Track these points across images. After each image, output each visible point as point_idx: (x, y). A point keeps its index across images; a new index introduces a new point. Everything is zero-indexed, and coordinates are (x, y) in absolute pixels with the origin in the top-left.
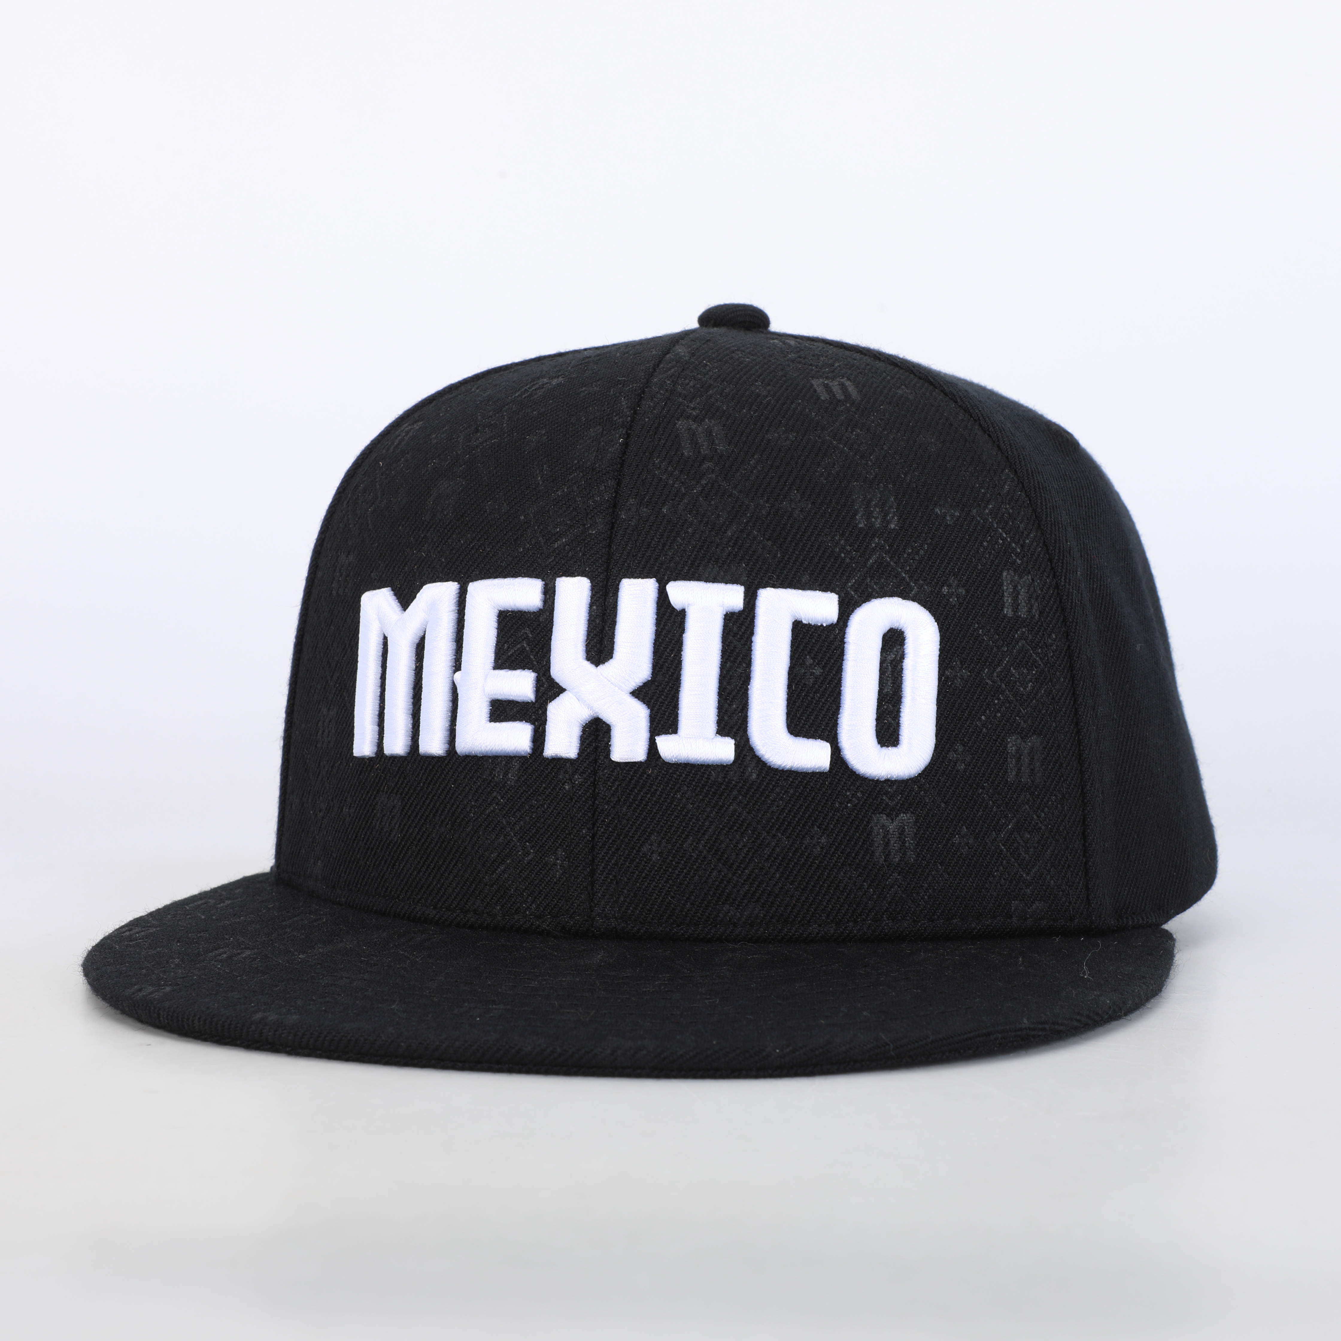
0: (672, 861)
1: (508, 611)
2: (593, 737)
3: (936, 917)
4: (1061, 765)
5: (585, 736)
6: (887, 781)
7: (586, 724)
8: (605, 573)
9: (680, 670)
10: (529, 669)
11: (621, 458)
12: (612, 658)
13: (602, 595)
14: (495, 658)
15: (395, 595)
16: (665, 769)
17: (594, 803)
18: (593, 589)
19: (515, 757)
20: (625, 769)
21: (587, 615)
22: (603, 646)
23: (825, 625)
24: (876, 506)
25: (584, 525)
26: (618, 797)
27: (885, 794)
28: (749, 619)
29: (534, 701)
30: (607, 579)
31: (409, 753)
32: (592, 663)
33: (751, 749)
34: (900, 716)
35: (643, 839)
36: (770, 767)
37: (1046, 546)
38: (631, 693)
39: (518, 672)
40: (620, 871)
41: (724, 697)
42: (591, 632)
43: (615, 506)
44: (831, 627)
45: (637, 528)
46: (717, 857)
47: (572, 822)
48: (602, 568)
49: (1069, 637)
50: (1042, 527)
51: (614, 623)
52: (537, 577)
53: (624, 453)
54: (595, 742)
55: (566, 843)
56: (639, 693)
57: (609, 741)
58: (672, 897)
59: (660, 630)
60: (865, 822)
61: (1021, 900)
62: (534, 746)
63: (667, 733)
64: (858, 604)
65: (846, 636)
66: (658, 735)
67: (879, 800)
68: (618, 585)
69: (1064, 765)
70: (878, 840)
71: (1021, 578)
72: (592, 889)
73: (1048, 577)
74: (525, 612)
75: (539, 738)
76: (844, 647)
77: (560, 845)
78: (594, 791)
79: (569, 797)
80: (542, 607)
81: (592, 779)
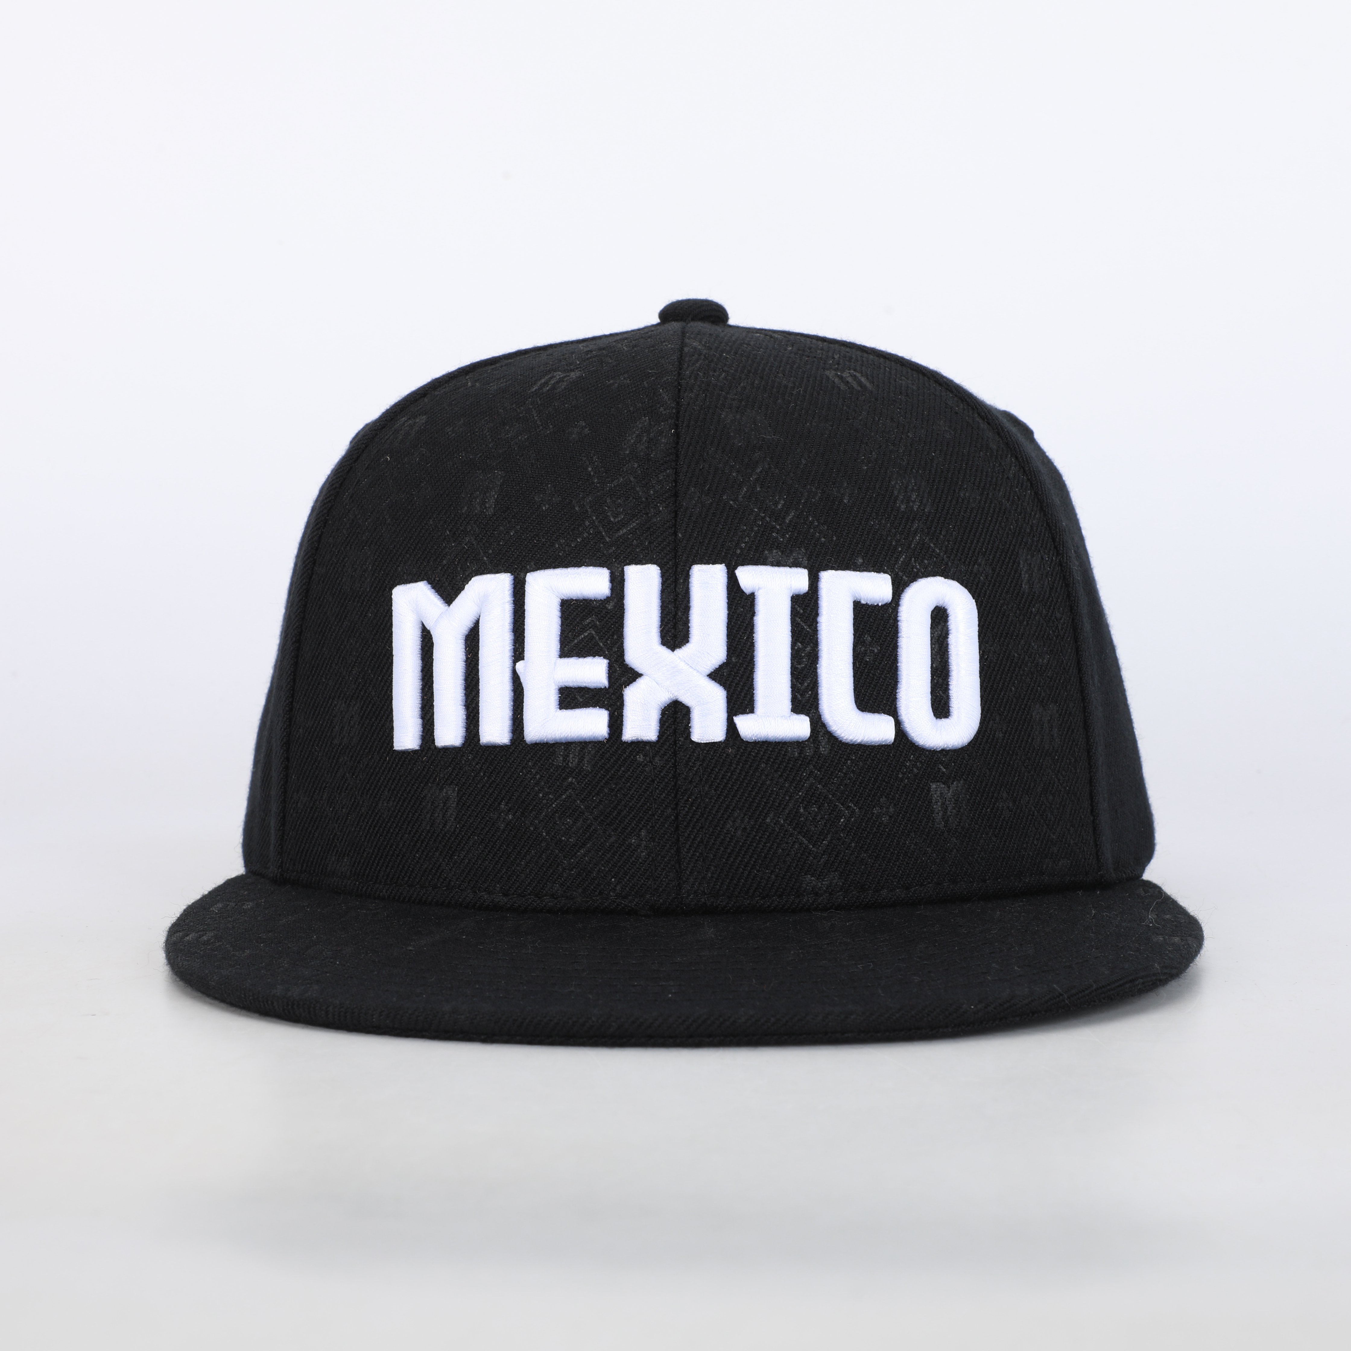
0: (755, 836)
1: (572, 600)
2: (672, 719)
3: (987, 877)
4: (1073, 730)
5: (664, 719)
6: (943, 750)
7: (665, 707)
8: (674, 560)
9: (753, 651)
10: (600, 656)
11: (674, 448)
12: (688, 642)
13: (672, 582)
14: (561, 647)
15: (433, 588)
16: (743, 748)
17: (676, 783)
18: (663, 575)
19: (590, 742)
20: (705, 750)
21: (659, 601)
22: (678, 631)
23: (880, 604)
24: (913, 490)
25: (647, 514)
26: (700, 777)
27: (940, 763)
28: (813, 601)
29: (607, 687)
30: (676, 565)
31: (463, 744)
32: (668, 647)
33: (824, 726)
34: (949, 689)
35: (726, 816)
36: (841, 741)
37: (1049, 526)
38: (708, 676)
39: (589, 660)
40: (706, 848)
41: (795, 676)
42: (665, 617)
43: (676, 495)
44: (886, 606)
45: (700, 515)
46: (798, 830)
47: (655, 803)
48: (671, 555)
49: (1073, 611)
50: (1044, 509)
51: (687, 608)
52: (601, 565)
53: (677, 443)
54: (674, 724)
55: (650, 824)
56: (716, 675)
57: (689, 723)
58: (758, 871)
59: (731, 613)
60: (925, 791)
61: (1050, 859)
62: (610, 730)
63: (744, 712)
64: (906, 585)
65: (899, 614)
66: (736, 715)
67: (936, 768)
68: (688, 572)
69: (1075, 731)
70: (937, 807)
71: (1033, 556)
72: (680, 867)
73: (1053, 555)
74: (591, 600)
75: (616, 723)
76: (898, 625)
77: (643, 826)
78: (675, 772)
79: (650, 779)
80: (609, 595)
81: (673, 761)
